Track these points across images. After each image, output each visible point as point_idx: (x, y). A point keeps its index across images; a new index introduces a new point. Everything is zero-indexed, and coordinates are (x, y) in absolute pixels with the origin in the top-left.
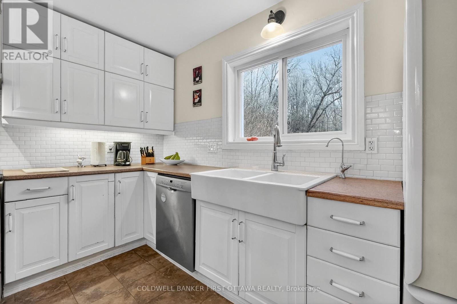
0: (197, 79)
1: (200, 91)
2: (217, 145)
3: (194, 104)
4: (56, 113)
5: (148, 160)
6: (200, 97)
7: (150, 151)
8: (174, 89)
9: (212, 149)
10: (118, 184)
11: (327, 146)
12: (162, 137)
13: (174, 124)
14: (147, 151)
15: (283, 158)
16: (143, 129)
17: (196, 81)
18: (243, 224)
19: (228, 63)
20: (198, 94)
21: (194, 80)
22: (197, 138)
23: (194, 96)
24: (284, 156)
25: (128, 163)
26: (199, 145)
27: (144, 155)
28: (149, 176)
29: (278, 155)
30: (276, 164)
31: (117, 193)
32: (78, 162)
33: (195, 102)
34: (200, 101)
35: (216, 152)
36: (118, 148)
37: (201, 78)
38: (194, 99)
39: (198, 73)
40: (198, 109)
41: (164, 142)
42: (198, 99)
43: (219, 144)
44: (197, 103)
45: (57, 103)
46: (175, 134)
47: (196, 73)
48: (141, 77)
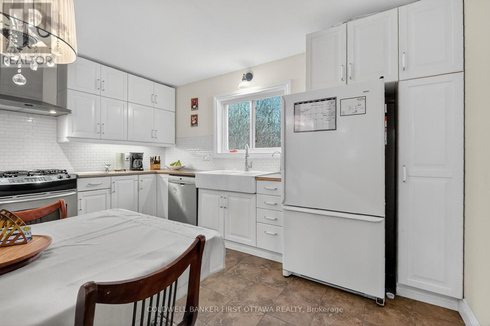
0: (194, 107)
1: (197, 115)
2: (210, 155)
3: (192, 125)
4: (98, 133)
5: (155, 166)
6: (196, 120)
7: (157, 159)
8: (175, 112)
9: (206, 158)
10: (140, 182)
11: (273, 156)
12: (164, 148)
13: (176, 138)
14: (155, 159)
15: (251, 164)
16: (154, 143)
17: (193, 108)
18: (227, 199)
19: (218, 99)
20: (195, 118)
21: (192, 107)
22: (195, 150)
23: (192, 119)
24: (252, 162)
25: (141, 169)
26: (195, 154)
27: (152, 162)
28: (162, 177)
29: (248, 161)
30: (247, 167)
31: (139, 189)
32: (105, 168)
33: (193, 123)
34: (196, 123)
35: (209, 160)
36: (134, 158)
37: (197, 106)
38: (192, 121)
39: (195, 103)
40: (195, 128)
41: (166, 152)
42: (195, 121)
43: (211, 154)
44: (194, 124)
45: (98, 126)
46: (176, 147)
47: (193, 102)
48: (152, 105)
